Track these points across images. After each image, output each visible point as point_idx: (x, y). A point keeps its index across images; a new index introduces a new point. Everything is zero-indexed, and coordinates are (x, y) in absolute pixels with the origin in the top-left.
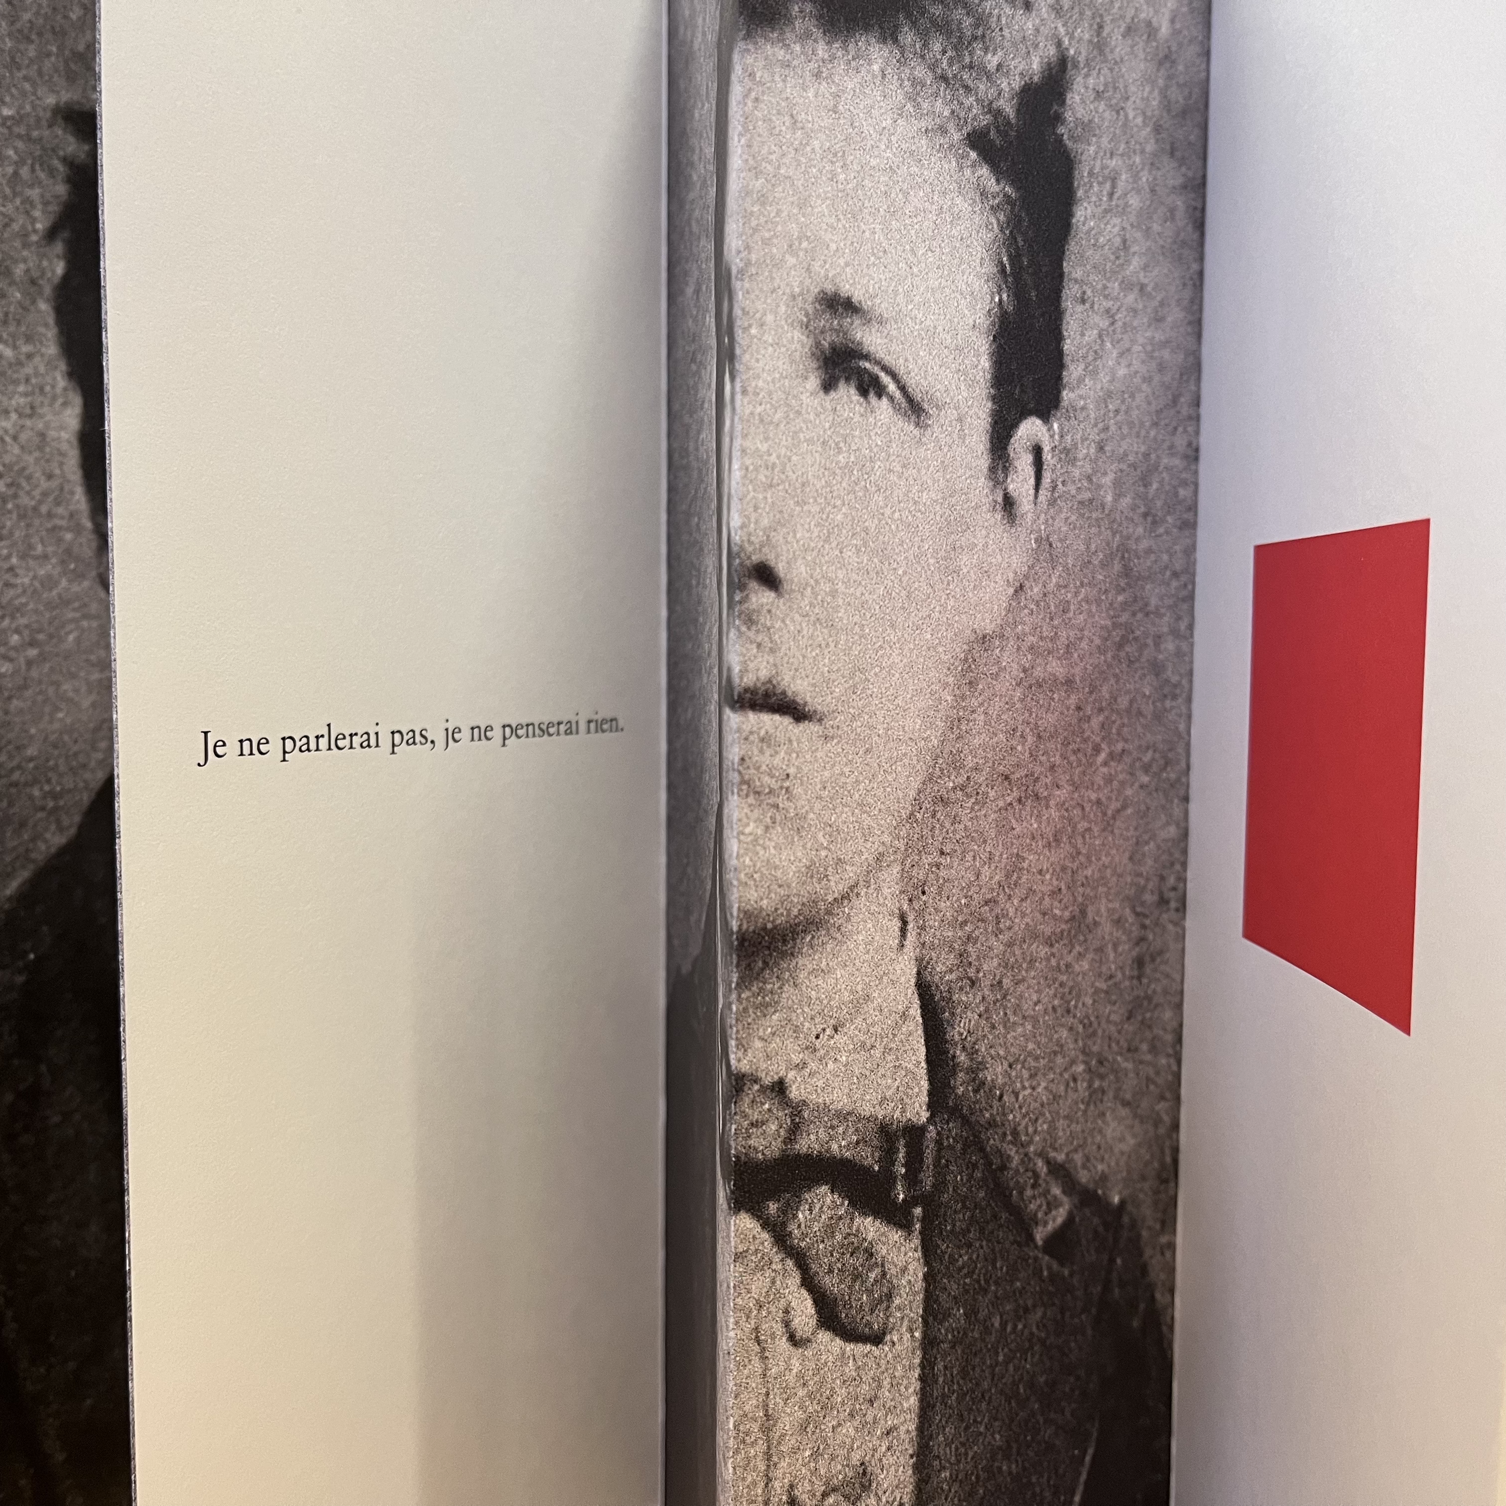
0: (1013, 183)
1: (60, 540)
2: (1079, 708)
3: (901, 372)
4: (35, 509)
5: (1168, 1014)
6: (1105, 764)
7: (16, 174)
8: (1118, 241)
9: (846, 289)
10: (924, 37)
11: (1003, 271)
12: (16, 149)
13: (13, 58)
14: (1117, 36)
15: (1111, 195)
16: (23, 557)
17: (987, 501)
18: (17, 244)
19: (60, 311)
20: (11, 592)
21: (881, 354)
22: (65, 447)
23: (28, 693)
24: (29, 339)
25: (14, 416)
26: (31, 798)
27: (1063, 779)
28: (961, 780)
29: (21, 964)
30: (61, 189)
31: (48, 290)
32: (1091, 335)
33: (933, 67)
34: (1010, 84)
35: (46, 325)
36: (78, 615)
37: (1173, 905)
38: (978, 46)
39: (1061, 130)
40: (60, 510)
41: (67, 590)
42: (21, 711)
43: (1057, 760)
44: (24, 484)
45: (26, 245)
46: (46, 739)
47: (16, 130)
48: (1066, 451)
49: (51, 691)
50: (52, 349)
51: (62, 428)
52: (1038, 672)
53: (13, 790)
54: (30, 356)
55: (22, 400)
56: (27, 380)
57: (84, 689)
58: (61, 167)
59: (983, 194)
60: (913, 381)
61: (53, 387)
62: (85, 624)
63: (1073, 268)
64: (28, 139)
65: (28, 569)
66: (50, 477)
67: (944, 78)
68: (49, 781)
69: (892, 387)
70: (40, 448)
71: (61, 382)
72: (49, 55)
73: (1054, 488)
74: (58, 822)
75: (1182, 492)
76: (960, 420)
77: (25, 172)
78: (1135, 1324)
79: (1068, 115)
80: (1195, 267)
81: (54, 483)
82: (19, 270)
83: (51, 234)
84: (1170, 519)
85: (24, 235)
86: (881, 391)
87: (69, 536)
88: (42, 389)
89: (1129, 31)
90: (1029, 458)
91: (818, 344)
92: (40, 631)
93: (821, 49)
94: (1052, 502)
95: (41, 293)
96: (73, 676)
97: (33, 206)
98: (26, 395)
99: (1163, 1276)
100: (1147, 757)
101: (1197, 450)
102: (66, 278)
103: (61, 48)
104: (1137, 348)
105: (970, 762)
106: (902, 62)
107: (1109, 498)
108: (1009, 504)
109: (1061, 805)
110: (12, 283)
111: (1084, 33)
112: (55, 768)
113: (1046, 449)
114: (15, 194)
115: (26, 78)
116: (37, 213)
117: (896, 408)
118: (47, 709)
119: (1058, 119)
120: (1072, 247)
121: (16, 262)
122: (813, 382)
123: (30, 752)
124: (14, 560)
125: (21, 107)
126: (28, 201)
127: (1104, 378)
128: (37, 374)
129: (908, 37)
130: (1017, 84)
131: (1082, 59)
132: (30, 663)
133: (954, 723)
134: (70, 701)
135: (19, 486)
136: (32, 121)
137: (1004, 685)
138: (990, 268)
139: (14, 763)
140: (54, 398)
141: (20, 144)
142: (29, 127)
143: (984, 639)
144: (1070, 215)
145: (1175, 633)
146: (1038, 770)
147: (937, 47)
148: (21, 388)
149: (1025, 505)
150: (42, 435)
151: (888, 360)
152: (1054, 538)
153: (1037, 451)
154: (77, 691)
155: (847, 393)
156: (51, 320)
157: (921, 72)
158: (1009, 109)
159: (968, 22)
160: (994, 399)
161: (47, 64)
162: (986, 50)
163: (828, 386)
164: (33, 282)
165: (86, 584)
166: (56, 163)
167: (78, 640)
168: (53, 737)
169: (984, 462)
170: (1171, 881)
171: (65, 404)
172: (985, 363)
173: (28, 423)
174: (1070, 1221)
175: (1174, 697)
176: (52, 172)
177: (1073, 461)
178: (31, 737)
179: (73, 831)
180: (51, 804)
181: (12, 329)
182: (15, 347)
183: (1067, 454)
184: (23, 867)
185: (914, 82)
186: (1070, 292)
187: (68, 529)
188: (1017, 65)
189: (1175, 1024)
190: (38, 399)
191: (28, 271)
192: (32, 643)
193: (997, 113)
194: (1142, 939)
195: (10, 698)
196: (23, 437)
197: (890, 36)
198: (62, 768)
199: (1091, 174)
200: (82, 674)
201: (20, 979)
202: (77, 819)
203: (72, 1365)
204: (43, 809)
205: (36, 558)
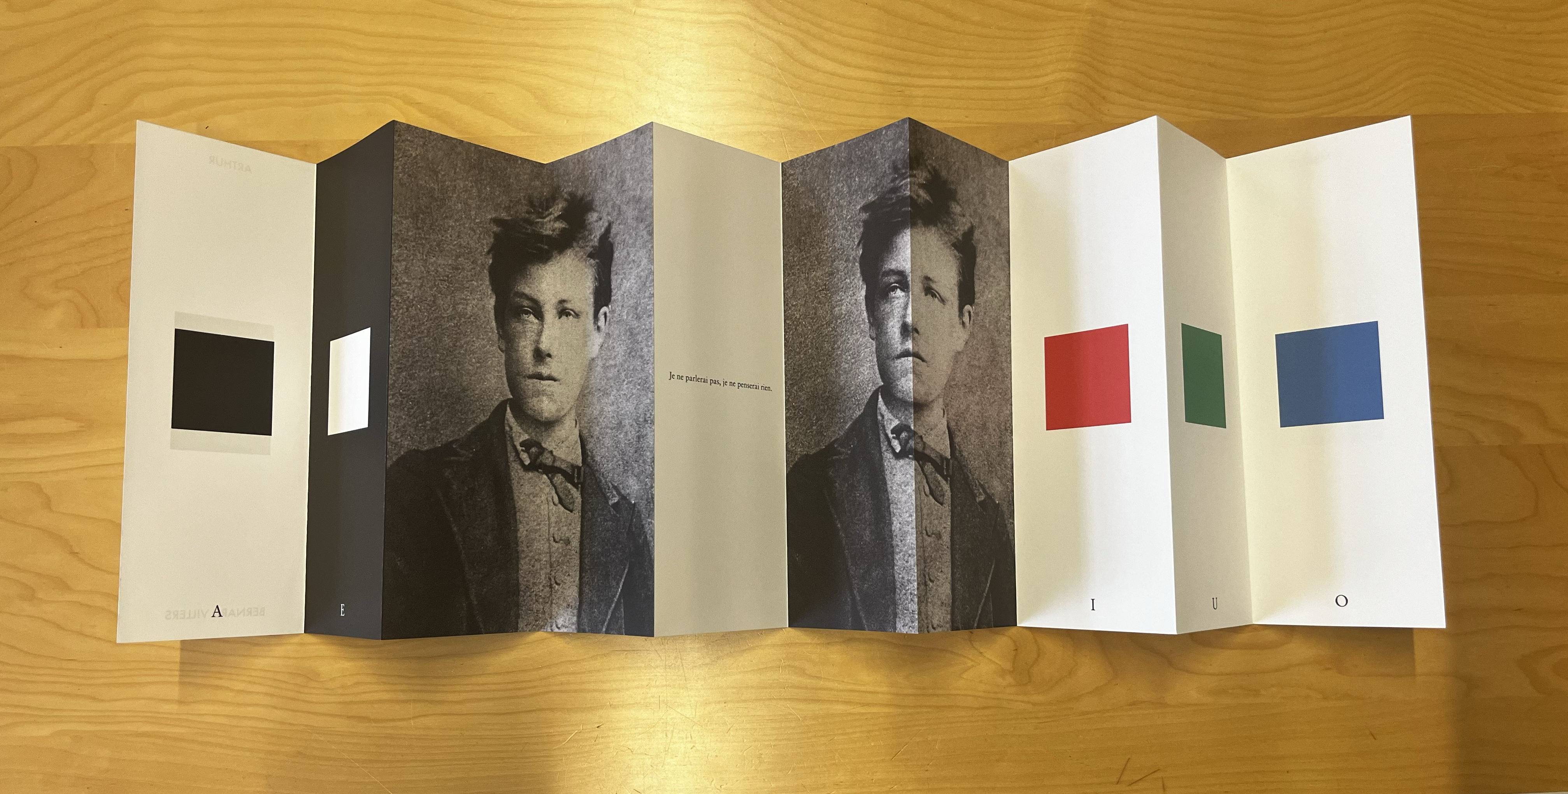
0: (962, 254)
1: (488, 335)
2: (982, 374)
3: (940, 292)
4: (481, 325)
5: (1009, 460)
6: (989, 389)
7: (479, 237)
8: (987, 266)
9: (929, 276)
10: (942, 225)
11: (960, 272)
12: (480, 230)
13: (479, 206)
14: (985, 219)
15: (985, 255)
16: (477, 338)
17: (958, 322)
18: (479, 255)
19: (490, 273)
20: (473, 348)
21: (936, 289)
22: (490, 309)
23: (477, 376)
24: (481, 280)
25: (476, 300)
26: (476, 405)
27: (979, 390)
28: (955, 383)
29: (471, 451)
30: (492, 240)
31: (487, 267)
32: (981, 288)
33: (944, 231)
34: (960, 233)
35: (486, 277)
36: (492, 356)
37: (1009, 431)
38: (953, 225)
39: (972, 242)
40: (488, 327)
41: (489, 349)
42: (474, 380)
43: (977, 384)
44: (478, 319)
45: (481, 255)
46: (481, 389)
47: (480, 225)
48: (976, 313)
49: (483, 376)
50: (488, 283)
51: (490, 304)
52: (972, 363)
53: (471, 402)
54: (481, 285)
55: (479, 296)
56: (480, 291)
57: (493, 377)
58: (492, 234)
59: (955, 256)
60: (942, 294)
61: (487, 293)
62: (494, 359)
63: (976, 272)
64: (483, 227)
65: (478, 342)
66: (485, 317)
67: (946, 233)
68: (481, 401)
69: (938, 296)
70: (483, 309)
71: (490, 292)
72: (489, 205)
73: (974, 321)
74: (484, 414)
75: (1007, 327)
76: (952, 304)
77: (482, 236)
78: (1004, 539)
79: (974, 238)
80: (1008, 272)
81: (486, 319)
82: (479, 262)
83: (488, 253)
84: (1004, 333)
85: (481, 253)
86: (936, 297)
87: (490, 334)
88: (484, 293)
89: (989, 218)
90: (968, 314)
91: (924, 286)
92: (481, 359)
93: (923, 229)
94: (973, 324)
95: (485, 268)
96: (490, 373)
97: (484, 245)
98: (479, 295)
99: (1011, 531)
100: (1001, 391)
101: (1010, 317)
102: (492, 263)
103: (493, 203)
104: (993, 291)
105: (957, 379)
106: (938, 230)
107: (988, 326)
108: (963, 324)
109: (979, 396)
110: (477, 265)
111: (977, 220)
112: (483, 398)
113: (972, 312)
114: (479, 242)
115: (483, 212)
116: (485, 247)
117: (939, 300)
118: (482, 381)
119: (972, 239)
120: (976, 267)
121: (478, 260)
122: (923, 294)
123: (477, 392)
124: (474, 339)
125: (481, 219)
126: (482, 243)
127: (985, 298)
128: (483, 289)
129: (939, 225)
130: (962, 232)
131: (977, 226)
132: (477, 368)
133: (953, 370)
134: (488, 380)
135: (476, 319)
136: (484, 223)
137: (964, 364)
138: (957, 272)
139: (472, 394)
140: (488, 296)
141: (481, 229)
142: (483, 224)
143: (959, 353)
144: (975, 260)
145: (1006, 361)
146: (973, 386)
147: (945, 226)
148: (479, 293)
149: (967, 324)
150: (484, 306)
151: (937, 290)
152: (974, 333)
153: (969, 312)
154: (491, 378)
155: (929, 296)
156: (488, 275)
157: (942, 232)
158: (960, 238)
159: (951, 221)
160: (959, 300)
161: (489, 208)
162: (955, 226)
163: (926, 295)
164: (483, 265)
165: (494, 348)
166: (491, 233)
167: (492, 363)
168: (484, 389)
169: (957, 314)
170: (1008, 425)
171: (491, 298)
172: (957, 292)
173: (480, 302)
174: (985, 500)
175: (1007, 378)
176: (489, 236)
177: (978, 316)
178: (477, 388)
179: (488, 417)
180: (481, 408)
181: (477, 277)
182: (477, 282)
183: (977, 314)
184: (473, 424)
185: (941, 234)
186: (976, 277)
187: (490, 332)
188: (962, 229)
189: (1011, 463)
190: (483, 296)
191: (482, 262)
192: (478, 362)
193: (958, 239)
194: (1000, 437)
195: (472, 376)
196: (478, 306)
197: (936, 225)
198: (486, 398)
199: (980, 250)
200: (492, 373)
201: (471, 455)
202: (489, 414)
203: (481, 576)
204: (479, 409)
205: (480, 339)
